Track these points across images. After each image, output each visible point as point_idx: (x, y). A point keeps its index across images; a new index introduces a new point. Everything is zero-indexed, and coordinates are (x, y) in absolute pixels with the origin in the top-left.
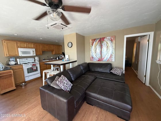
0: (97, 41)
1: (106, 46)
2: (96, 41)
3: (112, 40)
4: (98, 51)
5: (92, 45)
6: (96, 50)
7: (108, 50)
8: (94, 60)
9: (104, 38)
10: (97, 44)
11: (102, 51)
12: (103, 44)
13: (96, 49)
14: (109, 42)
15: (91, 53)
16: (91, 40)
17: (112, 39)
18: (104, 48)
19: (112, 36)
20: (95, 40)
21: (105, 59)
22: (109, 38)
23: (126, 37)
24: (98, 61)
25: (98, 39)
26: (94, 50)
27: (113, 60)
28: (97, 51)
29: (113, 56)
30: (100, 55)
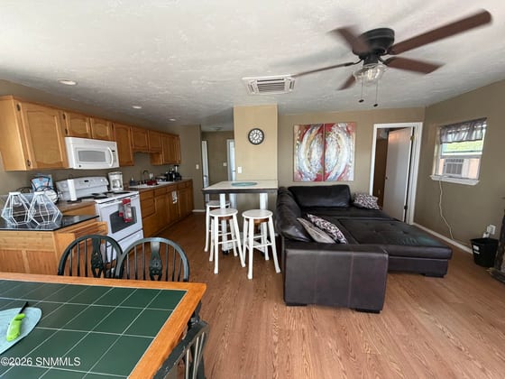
0: (314, 131)
1: (336, 145)
2: (311, 132)
3: (348, 132)
4: (316, 156)
5: (301, 140)
6: (310, 154)
7: (340, 155)
8: (305, 180)
9: (332, 125)
10: (314, 139)
11: (326, 158)
12: (329, 140)
13: (311, 151)
14: (342, 136)
15: (296, 162)
16: (297, 128)
17: (349, 129)
18: (331, 150)
19: (350, 123)
20: (308, 127)
21: (333, 175)
22: (343, 125)
23: (377, 126)
24: (316, 180)
25: (316, 125)
26: (305, 153)
27: (351, 178)
28: (313, 156)
29: (351, 169)
30: (319, 167)
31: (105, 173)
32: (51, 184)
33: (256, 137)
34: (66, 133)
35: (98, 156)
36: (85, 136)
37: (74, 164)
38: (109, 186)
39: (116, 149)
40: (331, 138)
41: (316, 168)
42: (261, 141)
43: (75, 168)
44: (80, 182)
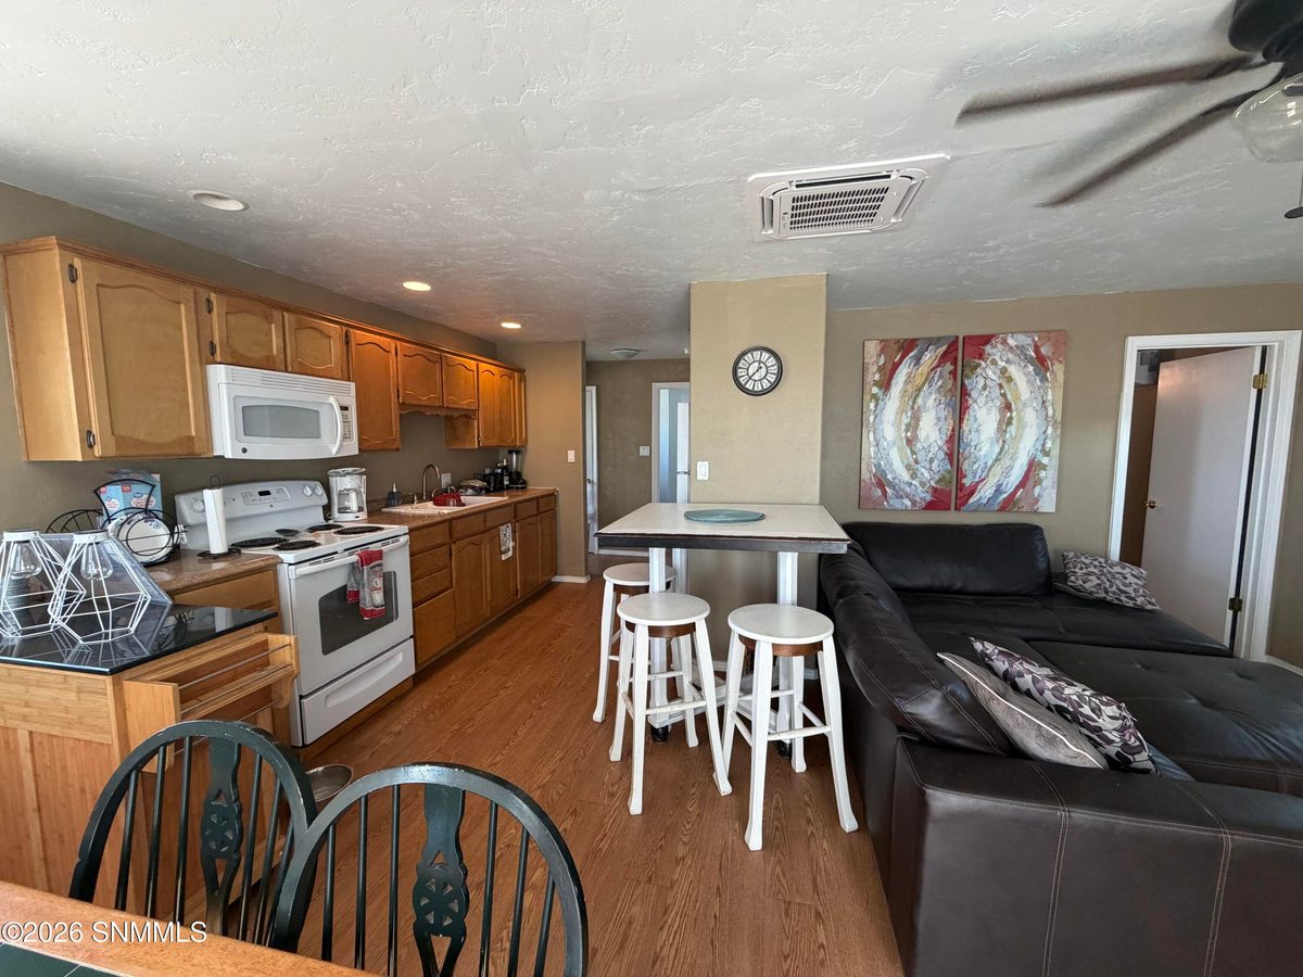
0: (929, 358)
1: (998, 403)
2: (918, 359)
3: (1041, 363)
4: (932, 432)
5: (886, 385)
6: (913, 425)
7: (1012, 429)
8: (896, 504)
9: (987, 339)
10: (928, 380)
11: (966, 437)
12: (975, 383)
13: (916, 418)
14: (1021, 376)
15: (869, 450)
16: (872, 348)
17: (1043, 351)
18: (984, 418)
19: (1047, 334)
20: (907, 346)
21: (985, 492)
22: (1024, 340)
23: (1136, 344)
24: (930, 506)
25: (936, 341)
26: (897, 424)
27: (1048, 504)
28: (922, 434)
29: (1048, 477)
30: (940, 465)
31: (319, 471)
32: (156, 503)
33: (758, 371)
34: (209, 354)
35: (299, 421)
36: (267, 364)
37: (226, 443)
38: (327, 509)
39: (351, 402)
40: (985, 376)
41: (932, 470)
42: (774, 386)
43: (229, 455)
44: (245, 496)
